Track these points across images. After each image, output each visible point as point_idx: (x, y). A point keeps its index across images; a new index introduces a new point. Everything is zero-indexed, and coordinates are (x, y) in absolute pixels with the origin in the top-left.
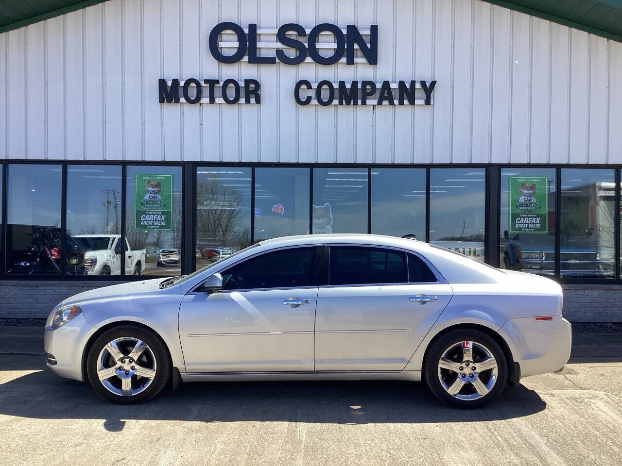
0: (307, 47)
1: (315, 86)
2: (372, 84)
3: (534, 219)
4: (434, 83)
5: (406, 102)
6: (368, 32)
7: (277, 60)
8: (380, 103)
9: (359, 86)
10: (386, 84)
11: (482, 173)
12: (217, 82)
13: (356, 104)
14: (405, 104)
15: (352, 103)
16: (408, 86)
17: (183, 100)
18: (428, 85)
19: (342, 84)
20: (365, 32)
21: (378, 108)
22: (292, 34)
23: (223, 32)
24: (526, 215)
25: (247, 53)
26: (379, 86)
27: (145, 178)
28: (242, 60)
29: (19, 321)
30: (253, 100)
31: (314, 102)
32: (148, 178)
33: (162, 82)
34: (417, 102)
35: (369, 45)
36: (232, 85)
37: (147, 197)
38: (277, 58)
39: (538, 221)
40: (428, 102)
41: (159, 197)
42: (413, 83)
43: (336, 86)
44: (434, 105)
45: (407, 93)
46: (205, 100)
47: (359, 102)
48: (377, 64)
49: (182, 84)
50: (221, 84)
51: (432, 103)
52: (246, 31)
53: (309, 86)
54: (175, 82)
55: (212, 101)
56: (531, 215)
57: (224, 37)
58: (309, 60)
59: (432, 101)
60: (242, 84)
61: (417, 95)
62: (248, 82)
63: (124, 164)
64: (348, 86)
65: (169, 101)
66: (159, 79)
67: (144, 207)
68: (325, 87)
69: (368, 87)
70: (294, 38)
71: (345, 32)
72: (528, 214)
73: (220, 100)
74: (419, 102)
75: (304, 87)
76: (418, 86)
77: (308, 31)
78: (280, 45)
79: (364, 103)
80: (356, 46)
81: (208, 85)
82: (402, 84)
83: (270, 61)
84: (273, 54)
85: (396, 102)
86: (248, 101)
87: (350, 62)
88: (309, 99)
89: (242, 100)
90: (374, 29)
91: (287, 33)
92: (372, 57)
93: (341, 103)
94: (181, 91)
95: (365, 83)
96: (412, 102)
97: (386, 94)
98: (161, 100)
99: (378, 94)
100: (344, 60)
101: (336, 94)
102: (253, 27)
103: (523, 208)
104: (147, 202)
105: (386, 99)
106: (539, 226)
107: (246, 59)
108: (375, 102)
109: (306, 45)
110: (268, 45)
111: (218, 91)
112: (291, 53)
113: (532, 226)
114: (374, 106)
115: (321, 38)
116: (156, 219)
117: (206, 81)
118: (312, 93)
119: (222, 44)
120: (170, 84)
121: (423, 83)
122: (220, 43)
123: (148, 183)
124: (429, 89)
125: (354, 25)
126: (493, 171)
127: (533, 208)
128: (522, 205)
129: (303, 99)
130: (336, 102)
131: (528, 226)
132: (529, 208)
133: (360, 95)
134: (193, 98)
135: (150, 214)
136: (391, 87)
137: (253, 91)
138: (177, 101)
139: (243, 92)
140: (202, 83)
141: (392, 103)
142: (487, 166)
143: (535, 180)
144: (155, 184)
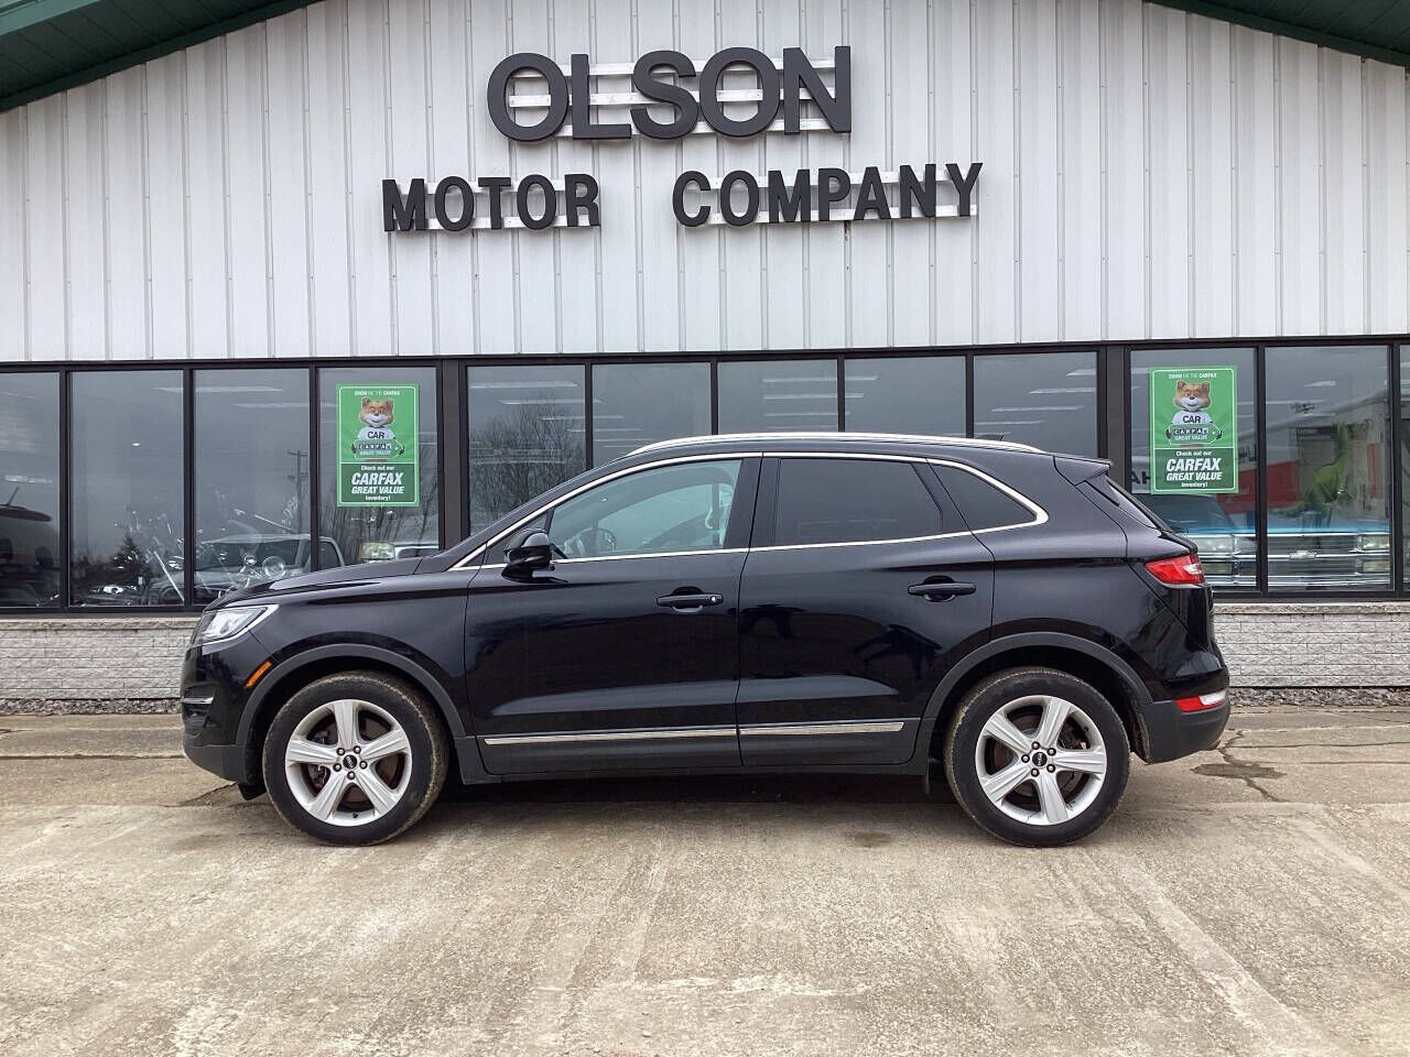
0: (698, 100)
1: (716, 183)
2: (841, 175)
3: (1208, 460)
4: (976, 168)
5: (915, 213)
6: (830, 63)
7: (634, 132)
8: (859, 217)
9: (814, 180)
10: (872, 174)
12: (507, 182)
13: (806, 220)
14: (913, 216)
15: (798, 219)
16: (920, 176)
17: (434, 224)
18: (964, 173)
19: (775, 177)
20: (823, 62)
21: (857, 228)
22: (665, 76)
23: (516, 76)
24: (1190, 454)
25: (570, 118)
26: (856, 178)
27: (360, 393)
28: (559, 135)
29: (99, 705)
30: (584, 221)
31: (716, 218)
32: (365, 393)
33: (390, 187)
34: (942, 211)
35: (832, 92)
36: (537, 188)
37: (363, 434)
38: (633, 126)
39: (1216, 466)
40: (964, 211)
41: (389, 434)
42: (931, 170)
43: (763, 182)
44: (978, 216)
45: (918, 192)
46: (483, 222)
47: (814, 216)
48: (850, 132)
49: (432, 189)
50: (516, 185)
51: (973, 212)
52: (567, 71)
53: (703, 182)
54: (418, 184)
55: (497, 224)
56: (1199, 454)
57: (518, 86)
58: (702, 128)
59: (973, 207)
60: (560, 185)
61: (940, 194)
62: (572, 180)
63: (314, 365)
64: (789, 181)
65: (407, 229)
66: (384, 182)
67: (359, 456)
68: (738, 184)
69: (833, 182)
70: (670, 82)
71: (779, 64)
72: (1196, 450)
73: (512, 221)
74: (946, 209)
75: (693, 187)
76: (941, 175)
77: (699, 66)
78: (637, 99)
79: (824, 218)
80: (804, 95)
81: (488, 190)
82: (906, 171)
83: (619, 134)
84: (627, 119)
85: (895, 212)
86: (573, 222)
87: (793, 132)
89: (562, 221)
90: (843, 54)
91: (654, 71)
92: (840, 125)
93: (774, 220)
94: (430, 208)
95: (825, 174)
96: (929, 214)
97: (872, 197)
98: (389, 227)
99: (854, 197)
100: (779, 125)
101: (764, 201)
102: (580, 62)
103: (1181, 438)
104: (364, 446)
105: (872, 207)
106: (1218, 476)
108: (849, 214)
109: (696, 95)
110: (614, 100)
111: (509, 203)
112: (664, 118)
113: (1203, 476)
114: (847, 223)
115: (726, 81)
116: (383, 481)
117: (483, 182)
118: (714, 204)
119: (515, 101)
120: (405, 190)
121: (953, 169)
122: (512, 98)
123: (364, 405)
124: (965, 185)
125: (799, 50)
126: (1113, 358)
127: (1205, 437)
128: (1180, 431)
129: (692, 212)
130: (763, 217)
131: (1194, 477)
132: (1195, 437)
133: (814, 200)
134: (455, 220)
135: (369, 472)
136: (884, 181)
137: (583, 197)
138: (423, 227)
139: (562, 205)
140: (475, 187)
141: (885, 216)
142: (1099, 348)
143: (1208, 374)
144: (380, 404)
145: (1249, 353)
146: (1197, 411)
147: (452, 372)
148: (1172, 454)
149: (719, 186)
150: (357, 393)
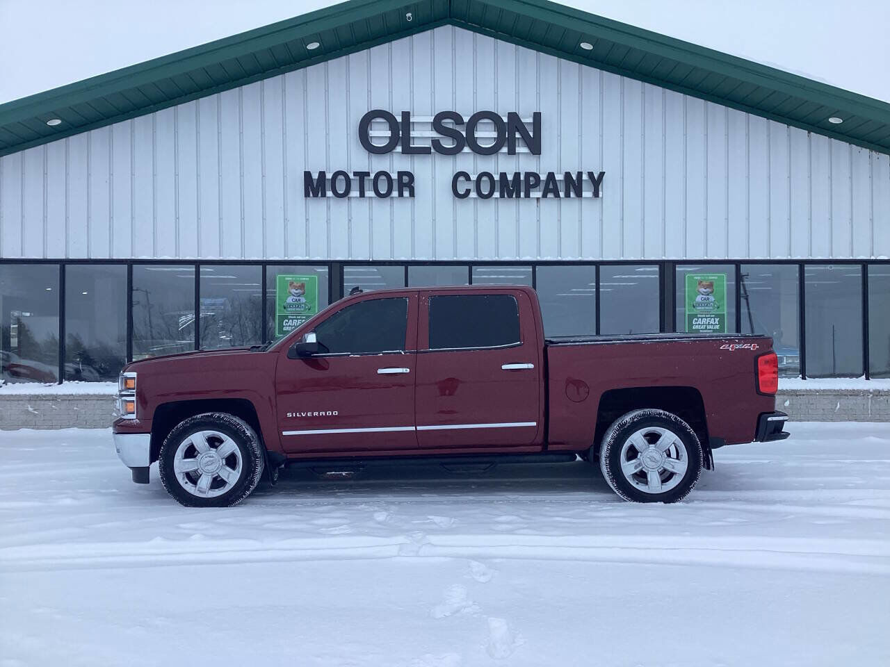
0: (465, 136)
1: (474, 177)
2: (536, 176)
3: (713, 319)
4: (602, 174)
5: (572, 195)
6: (531, 120)
7: (433, 150)
8: (545, 196)
9: (522, 178)
10: (551, 176)
11: (656, 268)
12: (368, 174)
13: (518, 196)
15: (514, 196)
16: (574, 177)
17: (329, 194)
18: (596, 176)
19: (503, 175)
20: (527, 119)
21: (543, 202)
22: (448, 123)
23: (373, 121)
24: (704, 316)
25: (400, 143)
26: (543, 177)
27: (288, 279)
28: (394, 151)
30: (406, 194)
31: (473, 195)
32: (292, 279)
33: (308, 175)
34: (585, 194)
35: (531, 134)
36: (383, 177)
37: (290, 300)
38: (432, 148)
39: (717, 322)
40: (596, 194)
42: (580, 174)
43: (497, 178)
44: (602, 198)
45: (573, 185)
46: (355, 193)
47: (522, 194)
48: (540, 154)
49: (329, 176)
50: (372, 176)
51: (600, 196)
52: (399, 119)
53: (467, 177)
54: (322, 174)
55: (362, 195)
56: (709, 316)
57: (374, 126)
58: (466, 149)
59: (600, 193)
60: (394, 176)
61: (584, 186)
62: (401, 174)
63: (264, 264)
64: (510, 177)
65: (315, 195)
66: (305, 172)
67: (287, 311)
68: (485, 178)
69: (532, 179)
70: (450, 126)
71: (505, 120)
72: (707, 315)
73: (370, 193)
74: (587, 194)
75: (461, 179)
76: (585, 177)
77: (466, 119)
78: (435, 135)
79: (527, 195)
80: (518, 135)
81: (358, 178)
82: (568, 175)
83: (424, 151)
84: (428, 144)
85: (562, 194)
86: (401, 195)
87: (512, 152)
88: (468, 191)
89: (395, 194)
90: (537, 116)
91: (443, 121)
92: (535, 147)
93: (502, 196)
94: (328, 185)
95: (528, 175)
96: (579, 195)
97: (551, 187)
98: (307, 195)
99: (542, 186)
100: (505, 150)
101: (498, 186)
102: (406, 115)
103: (700, 308)
104: (290, 305)
105: (551, 191)
106: (717, 327)
107: (399, 149)
108: (539, 194)
109: (464, 134)
110: (422, 134)
111: (368, 185)
112: (448, 144)
113: (710, 327)
114: (538, 199)
115: (479, 126)
117: (356, 174)
118: (471, 186)
119: (372, 133)
120: (315, 176)
121: (591, 174)
122: (370, 132)
123: (291, 285)
124: (597, 182)
125: (516, 113)
126: (667, 268)
127: (711, 308)
128: (699, 304)
129: (461, 191)
130: (497, 195)
131: (706, 327)
132: (707, 308)
133: (523, 187)
134: (341, 192)
135: (292, 319)
136: (557, 179)
137: (406, 183)
138: (324, 195)
139: (395, 185)
140: (351, 176)
141: (557, 195)
142: (661, 263)
143: (712, 277)
144: (298, 285)
145: (733, 266)
146: (708, 295)
147: (336, 268)
148: (695, 316)
149: (475, 179)
150: (286, 279)
